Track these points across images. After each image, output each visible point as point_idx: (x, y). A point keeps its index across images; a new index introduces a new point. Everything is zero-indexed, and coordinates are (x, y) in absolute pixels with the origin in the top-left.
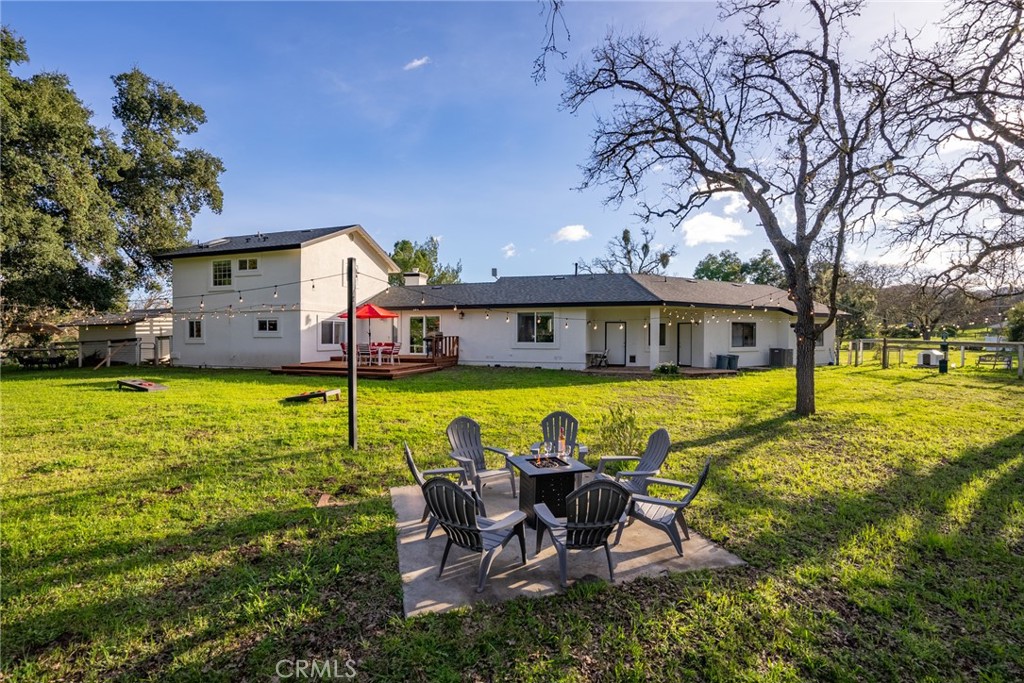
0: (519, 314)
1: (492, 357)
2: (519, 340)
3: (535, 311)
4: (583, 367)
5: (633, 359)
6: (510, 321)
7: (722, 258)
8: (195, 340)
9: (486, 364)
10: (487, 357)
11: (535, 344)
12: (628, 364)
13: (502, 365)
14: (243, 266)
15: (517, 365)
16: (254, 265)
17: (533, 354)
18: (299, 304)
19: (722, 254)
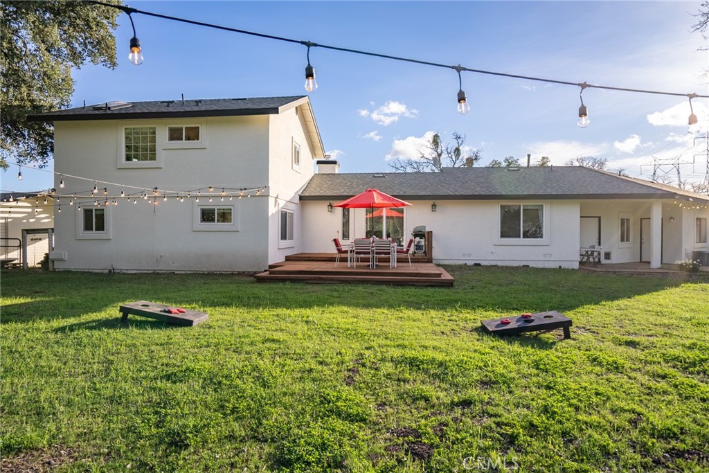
0: (502, 207)
1: (469, 255)
2: (503, 235)
3: (522, 204)
4: (576, 266)
5: (608, 256)
6: (491, 215)
7: (507, 163)
8: (94, 234)
9: (463, 262)
10: (464, 255)
11: (522, 240)
12: (603, 261)
13: (483, 263)
14: (175, 135)
15: (500, 264)
16: (193, 134)
17: (519, 252)
18: (267, 187)
19: (506, 160)
